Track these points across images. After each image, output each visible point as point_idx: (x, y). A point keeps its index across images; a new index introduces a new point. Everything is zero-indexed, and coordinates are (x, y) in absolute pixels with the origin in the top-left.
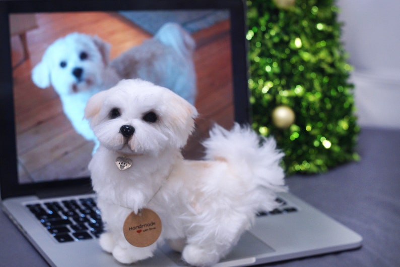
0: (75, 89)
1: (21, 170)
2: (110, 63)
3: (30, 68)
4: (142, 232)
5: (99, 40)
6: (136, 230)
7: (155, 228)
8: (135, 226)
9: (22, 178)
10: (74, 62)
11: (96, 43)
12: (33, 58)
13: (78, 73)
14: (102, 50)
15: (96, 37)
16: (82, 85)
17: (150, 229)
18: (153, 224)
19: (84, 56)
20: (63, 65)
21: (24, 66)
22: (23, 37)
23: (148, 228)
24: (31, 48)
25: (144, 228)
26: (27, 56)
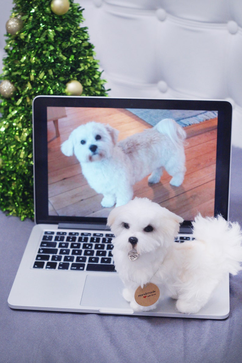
0: (90, 158)
1: (50, 207)
2: (118, 143)
3: (60, 143)
4: (146, 298)
5: (111, 128)
6: (143, 297)
7: (155, 294)
8: (142, 294)
9: (51, 213)
10: (91, 141)
11: (108, 130)
12: (62, 136)
13: (93, 148)
14: (112, 134)
15: (108, 125)
16: (96, 157)
17: (152, 295)
18: (155, 291)
19: (98, 138)
20: (83, 142)
21: (55, 141)
22: (56, 122)
23: (151, 294)
24: (60, 130)
25: (148, 295)
26: (58, 135)
